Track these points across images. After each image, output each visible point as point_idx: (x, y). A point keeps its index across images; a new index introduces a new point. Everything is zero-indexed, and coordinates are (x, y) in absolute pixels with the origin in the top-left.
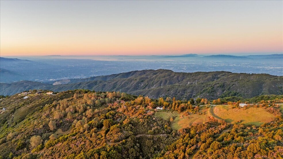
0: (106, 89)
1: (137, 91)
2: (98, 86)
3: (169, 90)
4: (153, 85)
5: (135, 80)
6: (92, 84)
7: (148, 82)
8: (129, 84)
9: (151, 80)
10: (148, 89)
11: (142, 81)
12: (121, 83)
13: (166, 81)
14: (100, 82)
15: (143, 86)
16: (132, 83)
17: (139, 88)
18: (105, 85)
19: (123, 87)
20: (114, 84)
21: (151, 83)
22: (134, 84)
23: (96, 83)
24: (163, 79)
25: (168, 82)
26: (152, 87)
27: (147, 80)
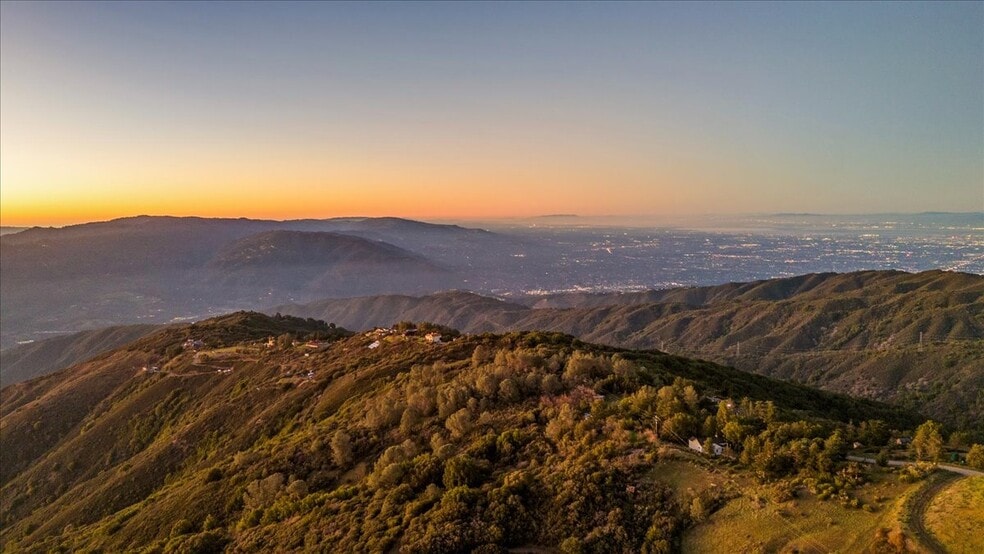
0: (690, 335)
1: (807, 355)
2: (664, 323)
3: (952, 364)
4: (883, 334)
5: (807, 310)
6: (644, 313)
7: (861, 320)
8: (779, 324)
9: (877, 314)
10: (859, 349)
11: (837, 318)
12: (750, 316)
13: (949, 323)
14: (675, 309)
15: (837, 338)
16: (792, 320)
17: (818, 341)
18: (687, 321)
19: (754, 335)
20: (722, 319)
21: (875, 325)
22: (799, 326)
23: (658, 311)
24: (936, 315)
25: (958, 327)
26: (880, 343)
27: (858, 312)
